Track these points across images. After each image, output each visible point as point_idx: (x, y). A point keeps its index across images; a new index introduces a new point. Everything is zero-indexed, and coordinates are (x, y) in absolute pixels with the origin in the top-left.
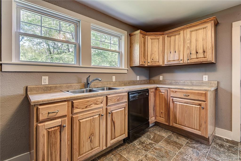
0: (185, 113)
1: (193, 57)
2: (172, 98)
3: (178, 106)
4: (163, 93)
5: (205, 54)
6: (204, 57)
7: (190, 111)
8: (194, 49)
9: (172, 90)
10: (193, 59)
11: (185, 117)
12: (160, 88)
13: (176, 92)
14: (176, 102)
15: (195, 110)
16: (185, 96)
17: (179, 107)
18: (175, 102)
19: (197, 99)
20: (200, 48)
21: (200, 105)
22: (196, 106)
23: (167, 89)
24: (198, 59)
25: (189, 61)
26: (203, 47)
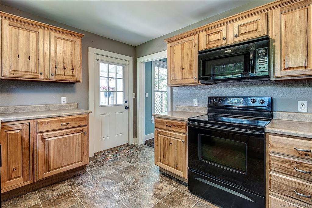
0: (64, 149)
1: (60, 73)
2: (41, 134)
3: (52, 144)
4: (18, 131)
5: (74, 72)
6: (73, 76)
7: (71, 143)
8: (60, 63)
9: (39, 121)
10: (59, 76)
11: (63, 154)
12: (7, 124)
13: (48, 123)
14: (49, 138)
15: (76, 139)
16: (63, 126)
17: (54, 143)
18: (46, 139)
19: (78, 125)
20: (69, 64)
21: (82, 131)
22: (78, 134)
23: (29, 121)
24: (65, 77)
25: (53, 77)
26: (72, 63)
